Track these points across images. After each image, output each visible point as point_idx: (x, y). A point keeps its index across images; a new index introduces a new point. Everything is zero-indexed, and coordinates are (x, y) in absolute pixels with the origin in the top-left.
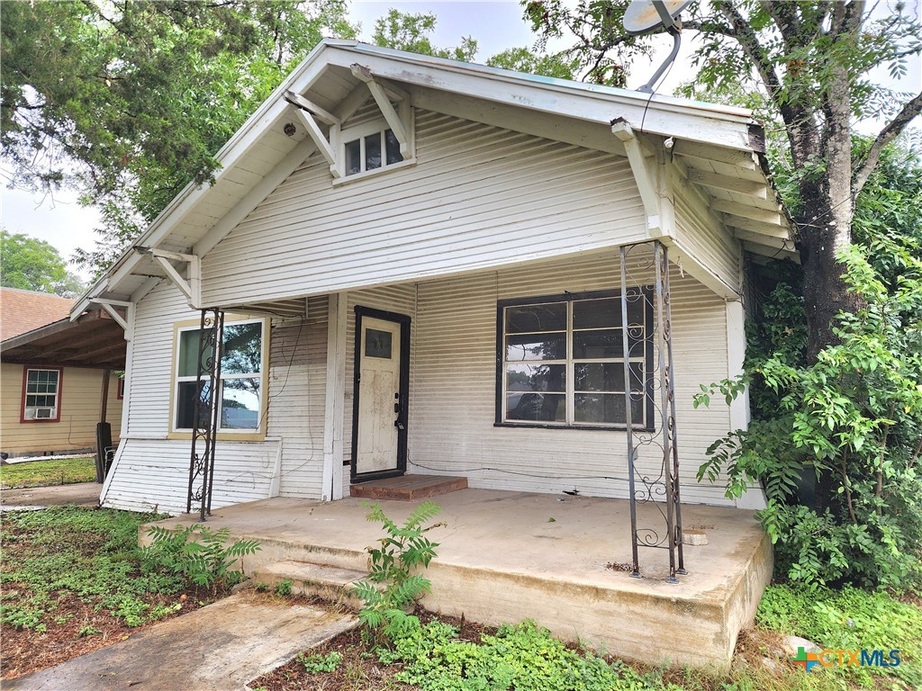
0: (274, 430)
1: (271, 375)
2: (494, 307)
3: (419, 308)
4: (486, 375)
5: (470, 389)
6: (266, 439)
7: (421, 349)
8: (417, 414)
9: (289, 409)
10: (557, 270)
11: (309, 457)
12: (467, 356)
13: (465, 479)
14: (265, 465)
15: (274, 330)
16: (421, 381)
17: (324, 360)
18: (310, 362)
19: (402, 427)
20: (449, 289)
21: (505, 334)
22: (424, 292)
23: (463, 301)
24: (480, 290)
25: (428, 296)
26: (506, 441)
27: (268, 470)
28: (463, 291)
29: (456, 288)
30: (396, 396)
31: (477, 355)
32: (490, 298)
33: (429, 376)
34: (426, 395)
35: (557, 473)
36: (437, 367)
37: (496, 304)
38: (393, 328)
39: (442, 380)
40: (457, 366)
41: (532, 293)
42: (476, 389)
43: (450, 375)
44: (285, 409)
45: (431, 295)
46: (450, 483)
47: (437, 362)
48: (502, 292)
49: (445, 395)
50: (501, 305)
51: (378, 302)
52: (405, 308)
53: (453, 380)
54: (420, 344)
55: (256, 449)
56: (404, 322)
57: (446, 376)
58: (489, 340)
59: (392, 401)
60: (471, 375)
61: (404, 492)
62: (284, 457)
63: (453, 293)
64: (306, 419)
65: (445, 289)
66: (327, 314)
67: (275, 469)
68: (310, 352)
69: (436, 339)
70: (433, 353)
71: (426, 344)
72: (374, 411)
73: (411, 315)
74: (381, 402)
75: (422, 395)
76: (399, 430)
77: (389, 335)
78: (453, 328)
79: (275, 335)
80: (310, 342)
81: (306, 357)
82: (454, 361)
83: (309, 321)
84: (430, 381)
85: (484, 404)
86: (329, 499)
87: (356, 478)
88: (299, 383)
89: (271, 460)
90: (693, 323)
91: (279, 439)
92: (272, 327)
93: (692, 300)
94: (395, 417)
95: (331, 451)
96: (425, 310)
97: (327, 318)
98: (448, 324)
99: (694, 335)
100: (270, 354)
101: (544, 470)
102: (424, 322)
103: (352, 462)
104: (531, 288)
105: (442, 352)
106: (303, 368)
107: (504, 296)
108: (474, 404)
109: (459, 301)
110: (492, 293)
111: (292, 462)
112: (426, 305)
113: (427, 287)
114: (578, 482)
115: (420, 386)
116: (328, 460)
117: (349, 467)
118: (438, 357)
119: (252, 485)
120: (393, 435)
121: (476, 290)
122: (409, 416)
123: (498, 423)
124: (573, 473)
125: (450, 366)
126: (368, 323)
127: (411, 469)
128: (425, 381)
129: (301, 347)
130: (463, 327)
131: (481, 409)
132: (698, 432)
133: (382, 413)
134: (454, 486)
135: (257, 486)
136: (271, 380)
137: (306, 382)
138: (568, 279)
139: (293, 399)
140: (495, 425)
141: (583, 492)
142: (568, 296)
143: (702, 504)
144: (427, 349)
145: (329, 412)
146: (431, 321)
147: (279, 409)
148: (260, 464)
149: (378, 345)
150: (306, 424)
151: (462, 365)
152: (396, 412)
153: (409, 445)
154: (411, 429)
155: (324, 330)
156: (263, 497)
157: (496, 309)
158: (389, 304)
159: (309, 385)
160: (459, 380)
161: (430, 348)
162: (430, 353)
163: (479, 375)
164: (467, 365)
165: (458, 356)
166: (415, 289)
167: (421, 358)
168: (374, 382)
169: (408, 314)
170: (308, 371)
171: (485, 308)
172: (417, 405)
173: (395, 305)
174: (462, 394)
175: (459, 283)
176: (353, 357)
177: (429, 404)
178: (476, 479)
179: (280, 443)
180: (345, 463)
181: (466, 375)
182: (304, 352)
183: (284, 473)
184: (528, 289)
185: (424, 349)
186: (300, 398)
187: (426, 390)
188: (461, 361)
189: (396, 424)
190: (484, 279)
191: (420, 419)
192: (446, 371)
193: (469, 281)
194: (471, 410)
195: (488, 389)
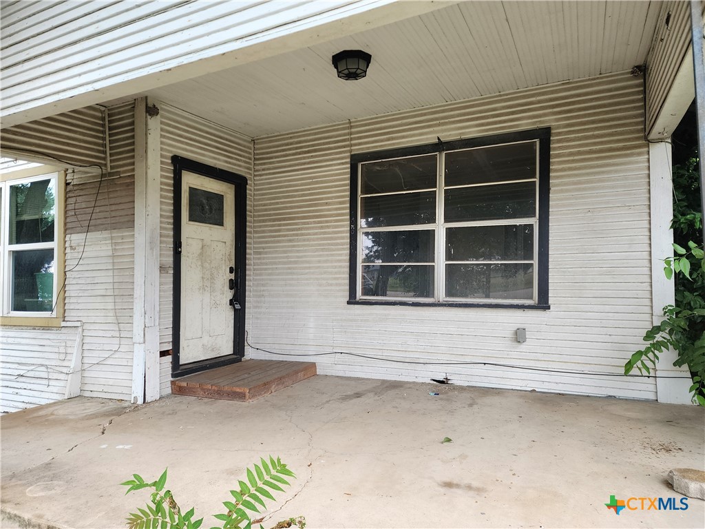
0: (73, 313)
1: (67, 245)
2: (346, 163)
3: (257, 168)
4: (337, 244)
5: (319, 262)
6: (63, 324)
7: (259, 216)
8: (256, 291)
9: (89, 287)
10: (425, 114)
11: (116, 348)
12: (315, 223)
13: (313, 365)
14: (62, 357)
15: (69, 188)
16: (260, 253)
17: (130, 223)
18: (114, 226)
19: (238, 306)
20: (291, 144)
21: (360, 196)
22: (262, 148)
23: (308, 157)
24: (329, 143)
25: (268, 153)
26: (361, 321)
27: (65, 364)
28: (309, 146)
29: (300, 142)
30: (231, 270)
31: (327, 222)
32: (341, 153)
33: (270, 247)
34: (266, 269)
35: (424, 358)
36: (279, 236)
37: (349, 160)
38: (226, 191)
39: (285, 252)
40: (302, 235)
41: (394, 144)
42: (326, 261)
43: (294, 246)
44: (85, 287)
45: (271, 152)
46: (297, 372)
47: (279, 231)
48: (355, 145)
49: (289, 268)
50: (355, 160)
51: (203, 155)
52: (240, 166)
53: (298, 251)
54: (259, 211)
55: (52, 336)
56: (239, 183)
57: (289, 246)
58: (341, 203)
59: (225, 276)
60: (320, 245)
61: (238, 390)
62: (86, 347)
63: (297, 148)
64: (111, 299)
65: (287, 144)
66: (133, 164)
67: (73, 362)
68: (113, 214)
69: (277, 203)
70: (274, 220)
71: (266, 210)
72: (203, 288)
73: (248, 176)
74: (212, 278)
75: (261, 269)
76: (235, 310)
77: (219, 198)
78: (297, 191)
79: (70, 195)
80: (112, 201)
81: (109, 221)
82: (299, 229)
83: (110, 174)
84: (270, 253)
85: (335, 279)
86: (140, 401)
87: (179, 370)
88: (103, 254)
89: (69, 351)
90: (603, 172)
91: (78, 324)
92: (67, 184)
93: (602, 143)
94: (229, 295)
95: (142, 340)
96: (263, 170)
97: (133, 170)
98: (290, 186)
99: (603, 188)
100: (66, 218)
101: (407, 355)
102: (263, 184)
103: (174, 352)
104: (393, 139)
105: (284, 219)
106: (106, 234)
107: (358, 149)
108: (324, 279)
109: (304, 158)
110: (344, 147)
111: (95, 354)
112: (264, 164)
113: (266, 142)
114: (450, 369)
115: (259, 259)
116: (139, 351)
117: (169, 358)
118: (280, 225)
119: (45, 382)
120: (228, 316)
121: (324, 144)
122: (247, 293)
123: (352, 300)
124: (444, 358)
125: (294, 235)
126: (191, 180)
127: (250, 354)
128: (266, 253)
129: (102, 209)
130: (309, 189)
131: (331, 285)
132: (607, 308)
133: (213, 290)
134: (300, 375)
135: (52, 383)
136: (68, 250)
137: (110, 253)
138: (439, 125)
139: (94, 274)
140: (349, 303)
141: (456, 381)
142: (440, 146)
143: (609, 396)
144: (267, 215)
145: (138, 292)
146: (270, 183)
147: (78, 287)
148: (56, 356)
149: (206, 209)
150: (111, 306)
151: (309, 234)
152: (231, 288)
153: (248, 327)
154: (250, 308)
155: (130, 185)
156: (59, 397)
157: (349, 165)
158: (219, 160)
159: (113, 256)
160: (305, 251)
161: (270, 215)
162: (270, 220)
163: (329, 244)
164: (316, 234)
165: (304, 223)
166: (252, 146)
167: (260, 227)
168: (201, 254)
169: (244, 174)
170: (112, 238)
171: (335, 165)
172: (256, 280)
173: (226, 162)
174: (309, 268)
175: (304, 136)
176: (172, 221)
177: (271, 280)
178: (326, 365)
179: (80, 329)
180: (163, 354)
181: (312, 245)
182: (107, 214)
183: (86, 366)
184: (388, 139)
185: (264, 215)
186: (103, 273)
187: (266, 264)
188: (308, 229)
189: (231, 303)
190: (334, 130)
191: (260, 296)
192: (290, 241)
193: (316, 134)
194: (320, 285)
195: (340, 261)
